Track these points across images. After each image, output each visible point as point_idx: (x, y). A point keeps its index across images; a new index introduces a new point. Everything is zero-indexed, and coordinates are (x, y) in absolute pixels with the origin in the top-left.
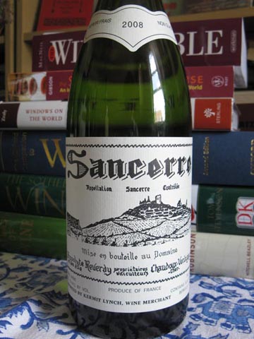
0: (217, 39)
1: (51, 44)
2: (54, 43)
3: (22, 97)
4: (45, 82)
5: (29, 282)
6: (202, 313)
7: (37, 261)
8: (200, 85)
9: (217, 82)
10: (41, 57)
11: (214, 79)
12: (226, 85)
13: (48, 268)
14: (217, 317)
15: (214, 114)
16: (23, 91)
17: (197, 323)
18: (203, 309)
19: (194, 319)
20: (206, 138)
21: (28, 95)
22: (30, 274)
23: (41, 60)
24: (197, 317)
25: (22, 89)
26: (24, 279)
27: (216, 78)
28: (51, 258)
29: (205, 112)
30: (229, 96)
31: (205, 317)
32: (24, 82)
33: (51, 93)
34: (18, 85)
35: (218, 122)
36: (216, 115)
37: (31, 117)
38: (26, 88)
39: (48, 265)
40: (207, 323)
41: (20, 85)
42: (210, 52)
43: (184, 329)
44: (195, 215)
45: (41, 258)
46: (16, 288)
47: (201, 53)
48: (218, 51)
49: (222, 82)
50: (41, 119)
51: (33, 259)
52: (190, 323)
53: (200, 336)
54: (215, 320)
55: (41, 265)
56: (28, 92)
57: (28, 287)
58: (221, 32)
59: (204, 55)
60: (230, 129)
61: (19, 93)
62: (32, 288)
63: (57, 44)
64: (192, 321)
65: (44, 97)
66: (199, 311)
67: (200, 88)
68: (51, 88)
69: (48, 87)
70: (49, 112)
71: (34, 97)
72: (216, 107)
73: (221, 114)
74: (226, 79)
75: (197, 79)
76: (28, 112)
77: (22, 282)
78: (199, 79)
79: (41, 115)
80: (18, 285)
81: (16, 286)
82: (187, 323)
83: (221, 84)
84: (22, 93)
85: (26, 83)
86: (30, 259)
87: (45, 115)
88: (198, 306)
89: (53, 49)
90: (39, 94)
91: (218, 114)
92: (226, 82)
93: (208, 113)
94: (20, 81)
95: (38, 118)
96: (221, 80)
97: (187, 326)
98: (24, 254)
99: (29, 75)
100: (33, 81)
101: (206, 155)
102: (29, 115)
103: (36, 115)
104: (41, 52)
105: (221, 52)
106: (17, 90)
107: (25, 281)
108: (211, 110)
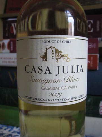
0: (90, 25)
1: (12, 25)
2: (13, 25)
4: (9, 44)
7: (7, 129)
12: (95, 47)
13: (12, 133)
23: (7, 32)
28: (14, 126)
30: (96, 53)
33: (12, 49)
35: (91, 66)
36: (90, 63)
37: (3, 61)
38: (0, 47)
39: (12, 131)
49: (93, 46)
50: (8, 62)
51: (6, 127)
55: (10, 131)
56: (1, 49)
58: (92, 21)
63: (14, 25)
65: (8, 51)
68: (12, 47)
70: (11, 59)
71: (4, 51)
72: (91, 59)
74: (95, 44)
76: (1, 58)
79: (7, 60)
87: (9, 60)
89: (12, 27)
90: (6, 50)
91: (92, 62)
96: (92, 45)
99: (1, 41)
100: (3, 44)
102: (2, 60)
103: (5, 60)
104: (7, 29)
105: (92, 31)
108: (88, 60)
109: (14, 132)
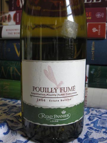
3: (4, 24)
4: (15, 16)
5: (7, 111)
6: (94, 126)
8: (90, 17)
9: (98, 15)
10: (13, 5)
11: (97, 14)
12: (103, 17)
13: (17, 104)
14: (101, 128)
15: (97, 30)
16: (5, 20)
17: (91, 131)
18: (94, 125)
19: (90, 129)
20: (93, 42)
21: (7, 22)
22: (8, 107)
23: (13, 6)
24: (91, 128)
25: (4, 19)
27: (98, 13)
28: (18, 100)
29: (93, 29)
30: (104, 22)
31: (95, 128)
33: (18, 21)
34: (2, 17)
35: (99, 34)
37: (8, 33)
39: (17, 103)
40: (96, 131)
42: (95, 1)
43: (85, 135)
45: (13, 100)
46: (1, 114)
47: (91, 2)
49: (101, 16)
50: (13, 33)
51: (10, 100)
52: (88, 132)
53: (93, 138)
54: (100, 130)
55: (14, 103)
56: (7, 21)
57: (7, 114)
59: (92, 3)
60: (105, 38)
61: (3, 21)
62: (10, 114)
64: (89, 130)
65: (14, 23)
66: (92, 125)
67: (90, 18)
68: (18, 19)
69: (16, 18)
70: (17, 30)
71: (10, 23)
72: (98, 27)
73: (101, 30)
74: (103, 14)
75: (88, 14)
76: (7, 30)
77: (4, 111)
78: (90, 14)
79: (13, 32)
80: (2, 113)
81: (1, 113)
82: (86, 132)
84: (4, 22)
85: (6, 16)
86: (8, 100)
87: (15, 31)
88: (92, 123)
89: (19, 1)
90: (12, 22)
91: (99, 30)
92: (103, 15)
93: (94, 30)
94: (3, 16)
95: (12, 33)
96: (100, 14)
97: (86, 133)
98: (5, 98)
99: (7, 13)
100: (9, 16)
102: (8, 32)
105: (100, 1)
106: (2, 20)
107: (6, 111)
108: (96, 28)
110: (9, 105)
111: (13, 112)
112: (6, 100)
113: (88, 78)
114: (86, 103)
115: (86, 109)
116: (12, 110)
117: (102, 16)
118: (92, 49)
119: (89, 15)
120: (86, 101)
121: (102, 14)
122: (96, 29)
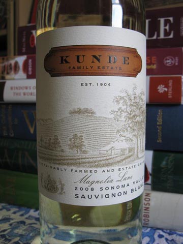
0: (168, 25)
1: (32, 33)
2: (34, 32)
3: (7, 77)
4: (26, 64)
5: (9, 233)
7: (18, 211)
8: (153, 64)
9: (169, 62)
10: (24, 44)
11: (166, 60)
12: (177, 64)
13: (26, 218)
15: (166, 89)
16: (9, 71)
20: (159, 111)
21: (12, 75)
22: (11, 225)
23: (24, 46)
25: (7, 69)
26: (4, 231)
27: (168, 58)
28: (30, 208)
29: (159, 88)
30: (179, 74)
32: (9, 64)
33: (30, 73)
34: (5, 67)
35: (170, 97)
36: (168, 91)
37: (14, 93)
38: (11, 69)
39: (27, 216)
41: (6, 66)
42: (162, 36)
44: (150, 177)
45: (23, 208)
47: (155, 37)
48: (169, 35)
49: (173, 62)
50: (22, 94)
55: (22, 215)
56: (13, 72)
58: (171, 19)
59: (157, 39)
60: (180, 102)
61: (6, 72)
62: (10, 240)
65: (24, 76)
67: (154, 67)
68: (30, 69)
69: (28, 68)
70: (28, 88)
71: (17, 76)
72: (168, 83)
73: (172, 90)
74: (177, 59)
75: (151, 59)
76: (12, 88)
77: (2, 233)
78: (153, 60)
79: (22, 91)
83: (172, 64)
84: (8, 73)
85: (11, 65)
86: (14, 209)
87: (25, 91)
89: (33, 37)
90: (21, 74)
91: (170, 89)
92: (177, 61)
93: (161, 89)
94: (6, 63)
95: (20, 93)
96: (172, 60)
98: (9, 204)
99: (13, 59)
100: (16, 63)
101: (159, 125)
102: (13, 91)
103: (18, 91)
104: (24, 40)
105: (171, 36)
106: (4, 71)
107: (5, 233)
108: (163, 86)
109: (30, 217)
110: (12, 219)
111: (17, 235)
112: (9, 210)
113: (151, 175)
114: (148, 221)
115: (149, 230)
116: (16, 231)
117: (175, 64)
118: (158, 124)
119: (153, 62)
120: (148, 217)
121: (175, 58)
122: (165, 87)
